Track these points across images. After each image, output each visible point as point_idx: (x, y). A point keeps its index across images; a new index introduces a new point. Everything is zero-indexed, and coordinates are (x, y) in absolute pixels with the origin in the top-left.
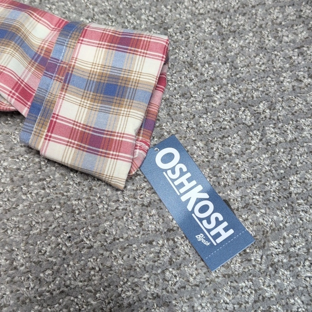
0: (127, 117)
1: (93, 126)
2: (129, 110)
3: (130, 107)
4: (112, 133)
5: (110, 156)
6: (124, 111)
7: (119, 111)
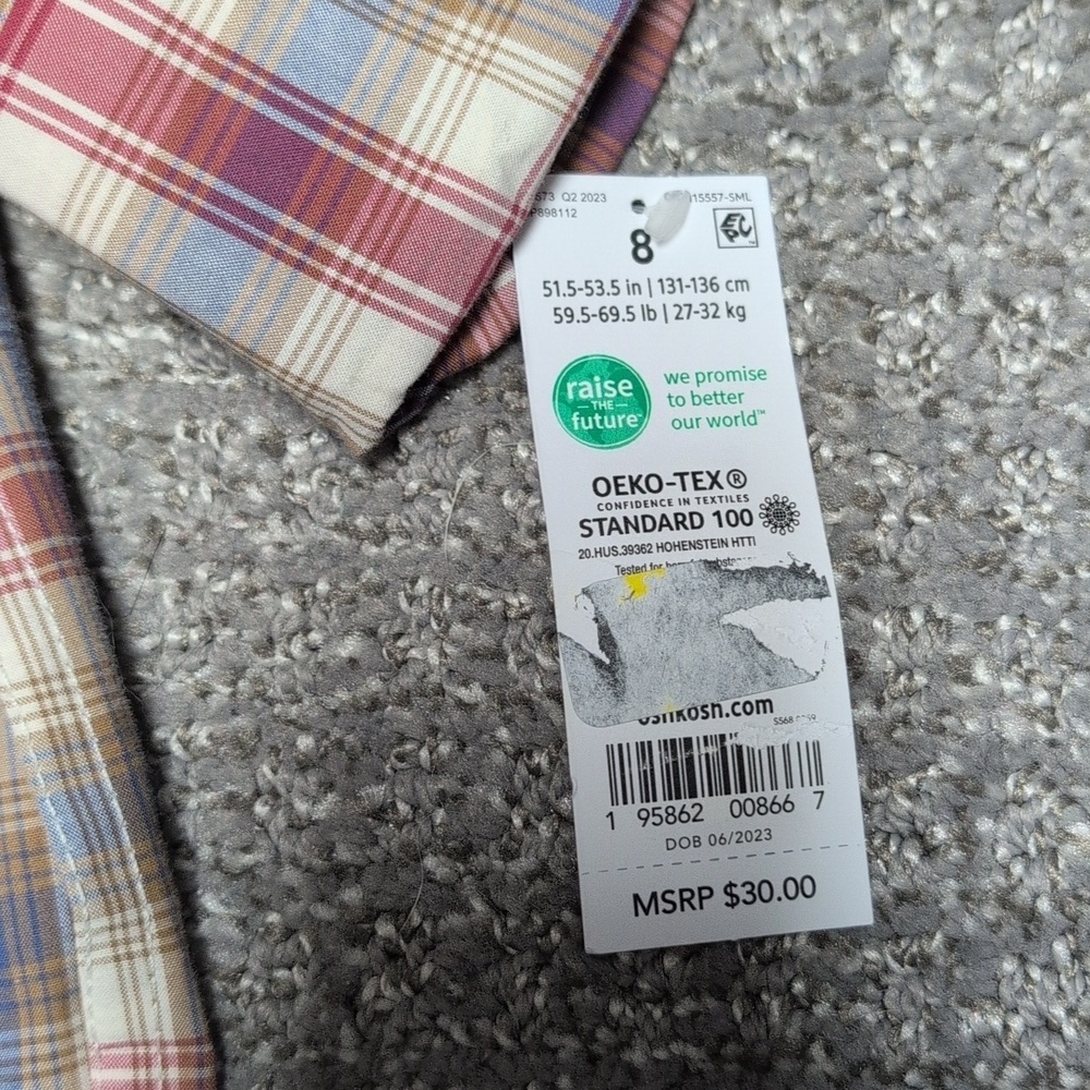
0: (472, 75)
1: (271, 65)
2: (491, 37)
3: (500, 18)
4: (372, 143)
5: (331, 272)
6: (465, 35)
7: (433, 30)
